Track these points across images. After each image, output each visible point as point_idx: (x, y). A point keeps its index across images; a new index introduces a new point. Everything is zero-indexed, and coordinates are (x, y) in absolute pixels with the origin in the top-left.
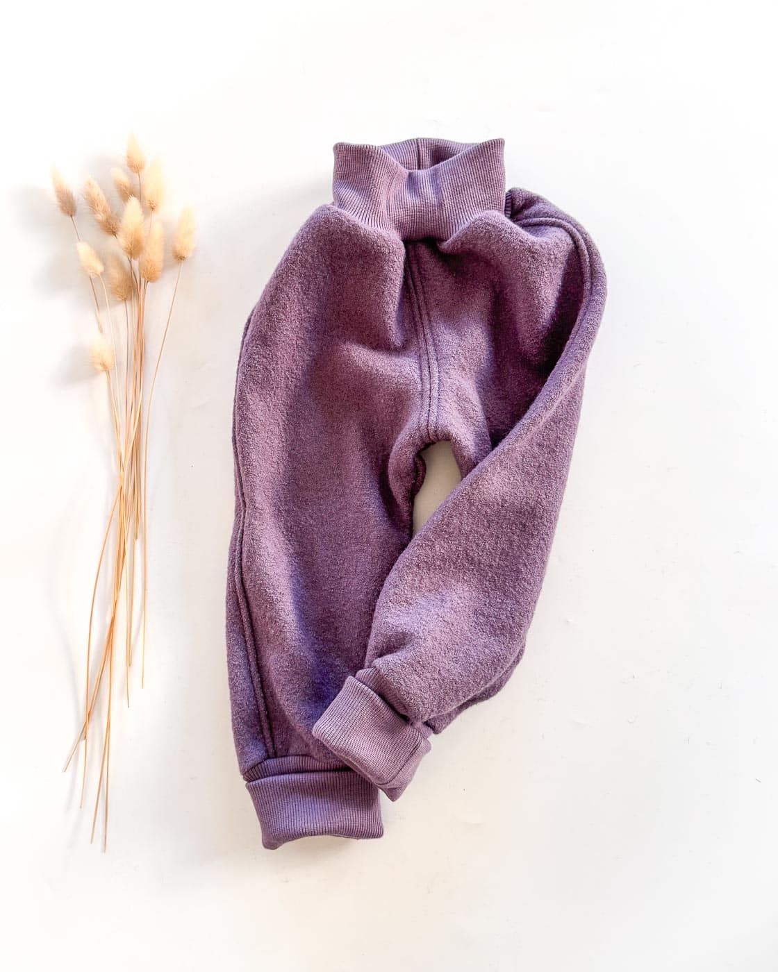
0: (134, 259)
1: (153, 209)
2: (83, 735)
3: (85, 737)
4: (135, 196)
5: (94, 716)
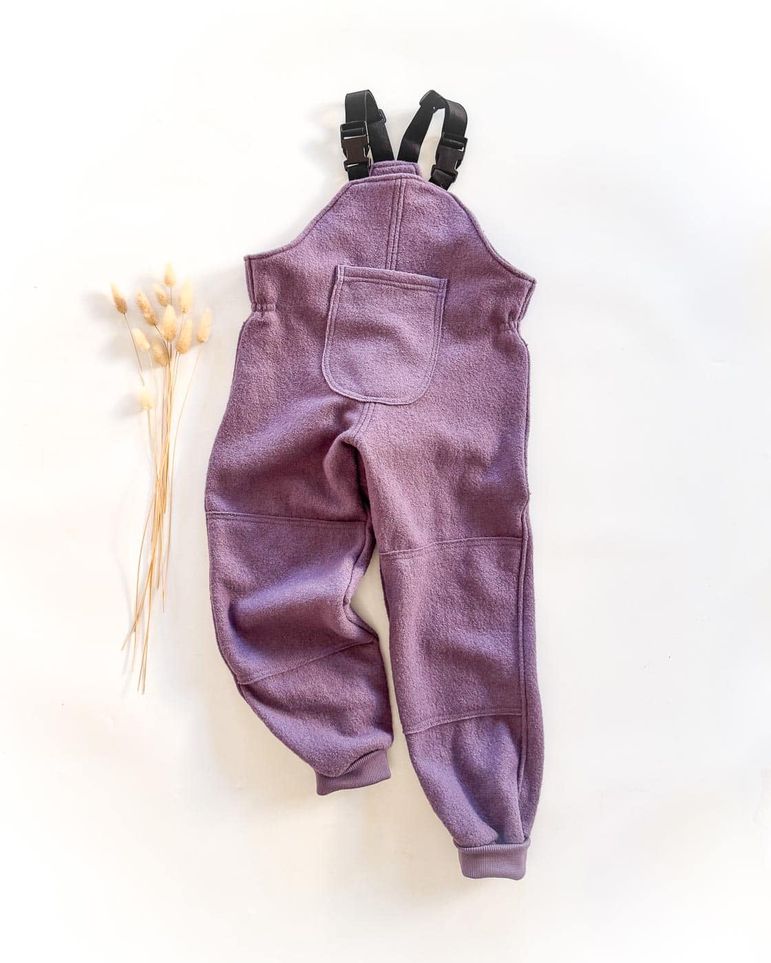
1: (184, 311)
2: (134, 629)
3: (135, 631)
4: (170, 304)
5: (140, 619)
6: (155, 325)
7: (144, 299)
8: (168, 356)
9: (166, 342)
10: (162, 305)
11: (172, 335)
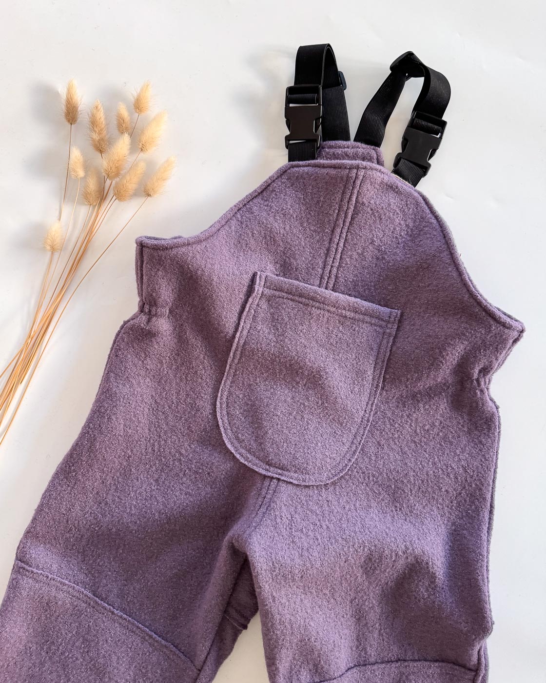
4: (128, 133)
6: (101, 152)
7: (101, 116)
8: (101, 196)
9: (106, 178)
10: (119, 130)
11: (116, 172)
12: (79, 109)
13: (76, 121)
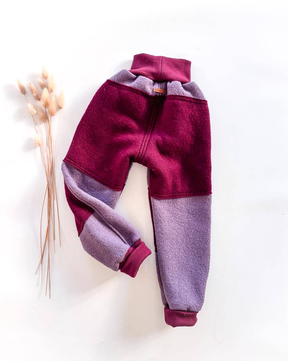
0: (47, 108)
1: (52, 91)
2: (41, 262)
4: (46, 87)
5: (44, 257)
6: (39, 100)
10: (42, 88)
11: (47, 104)
12: (25, 87)
13: (26, 93)
